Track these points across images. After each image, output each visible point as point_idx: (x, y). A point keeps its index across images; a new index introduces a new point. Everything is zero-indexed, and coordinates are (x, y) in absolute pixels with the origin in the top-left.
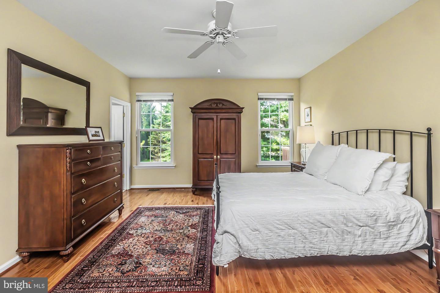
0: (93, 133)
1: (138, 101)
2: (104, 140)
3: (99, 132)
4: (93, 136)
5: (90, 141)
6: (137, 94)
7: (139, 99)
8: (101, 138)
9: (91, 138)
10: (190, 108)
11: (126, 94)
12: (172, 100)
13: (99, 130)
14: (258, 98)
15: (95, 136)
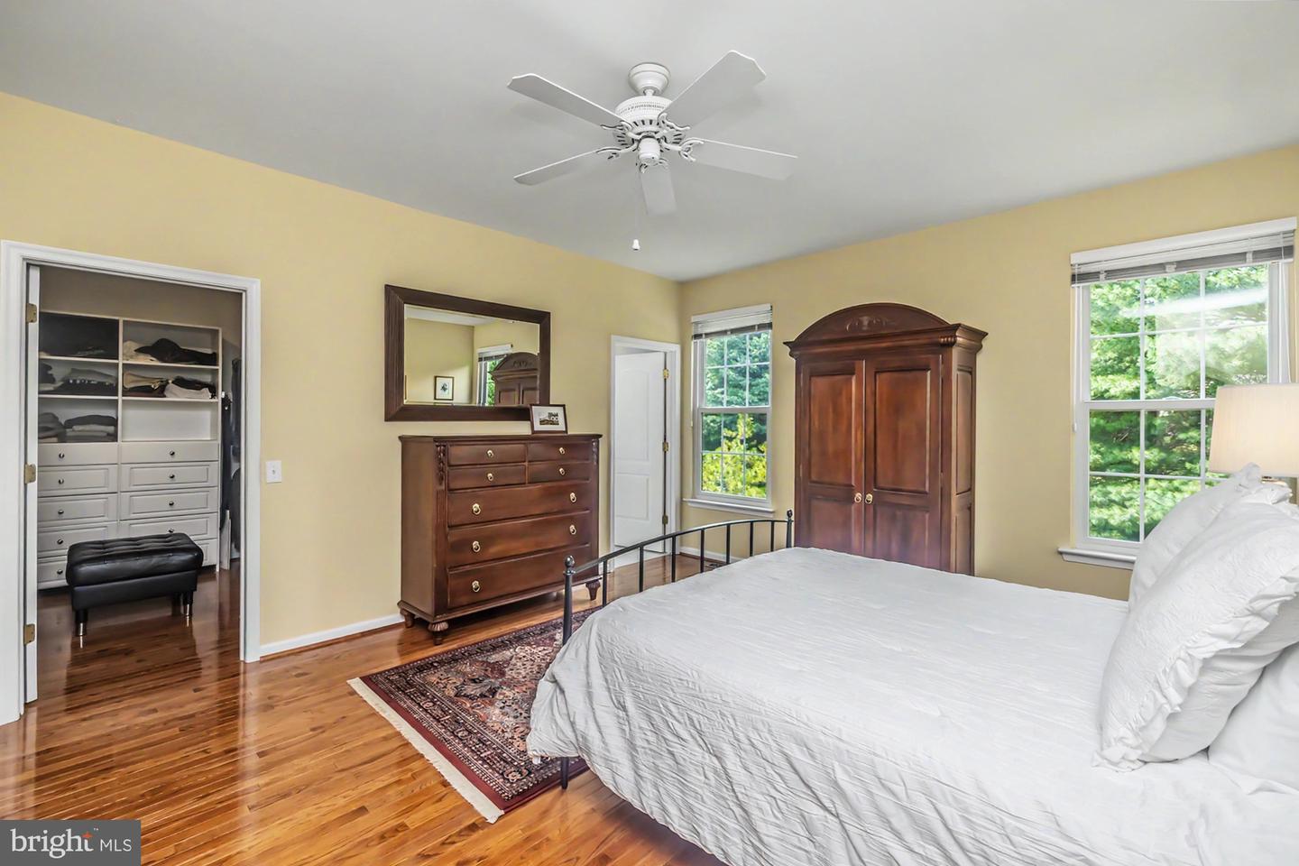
0: (545, 416)
1: (697, 336)
2: (566, 432)
3: (557, 415)
4: (542, 422)
5: (534, 432)
6: (694, 319)
7: (700, 331)
8: (561, 427)
9: (538, 427)
10: (784, 343)
11: (670, 325)
12: (770, 326)
13: (559, 411)
14: (1073, 276)
15: (547, 424)
